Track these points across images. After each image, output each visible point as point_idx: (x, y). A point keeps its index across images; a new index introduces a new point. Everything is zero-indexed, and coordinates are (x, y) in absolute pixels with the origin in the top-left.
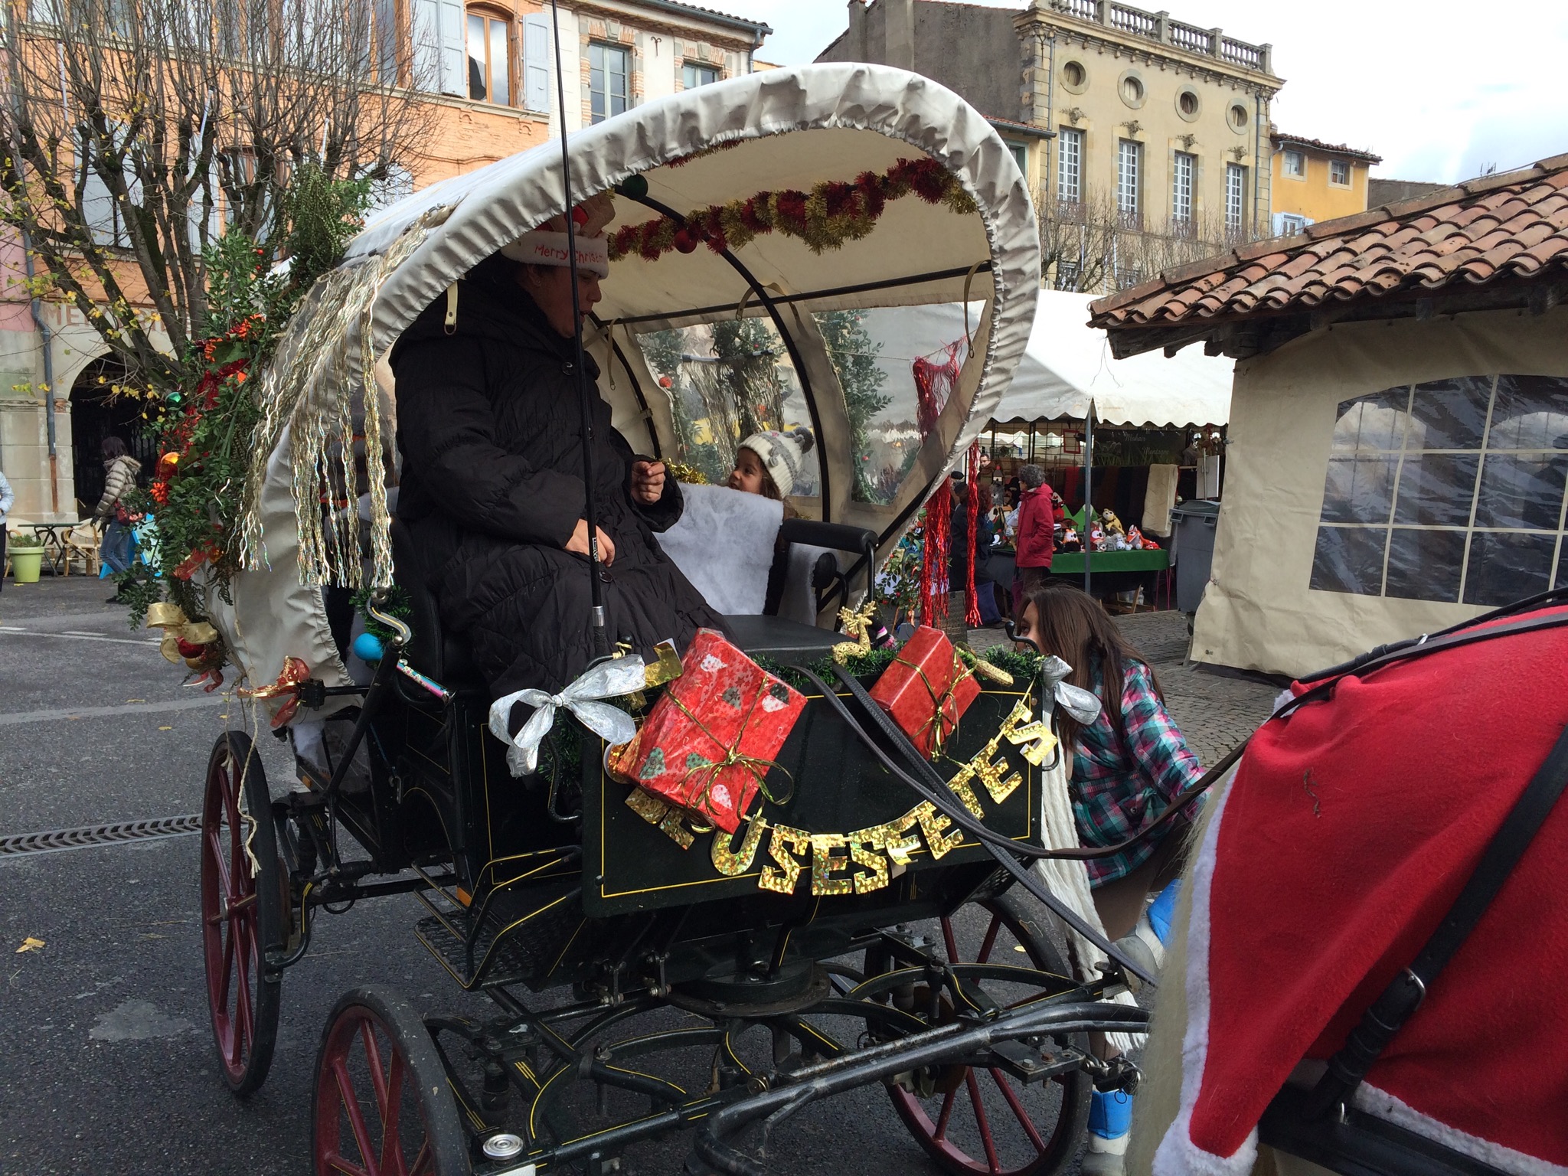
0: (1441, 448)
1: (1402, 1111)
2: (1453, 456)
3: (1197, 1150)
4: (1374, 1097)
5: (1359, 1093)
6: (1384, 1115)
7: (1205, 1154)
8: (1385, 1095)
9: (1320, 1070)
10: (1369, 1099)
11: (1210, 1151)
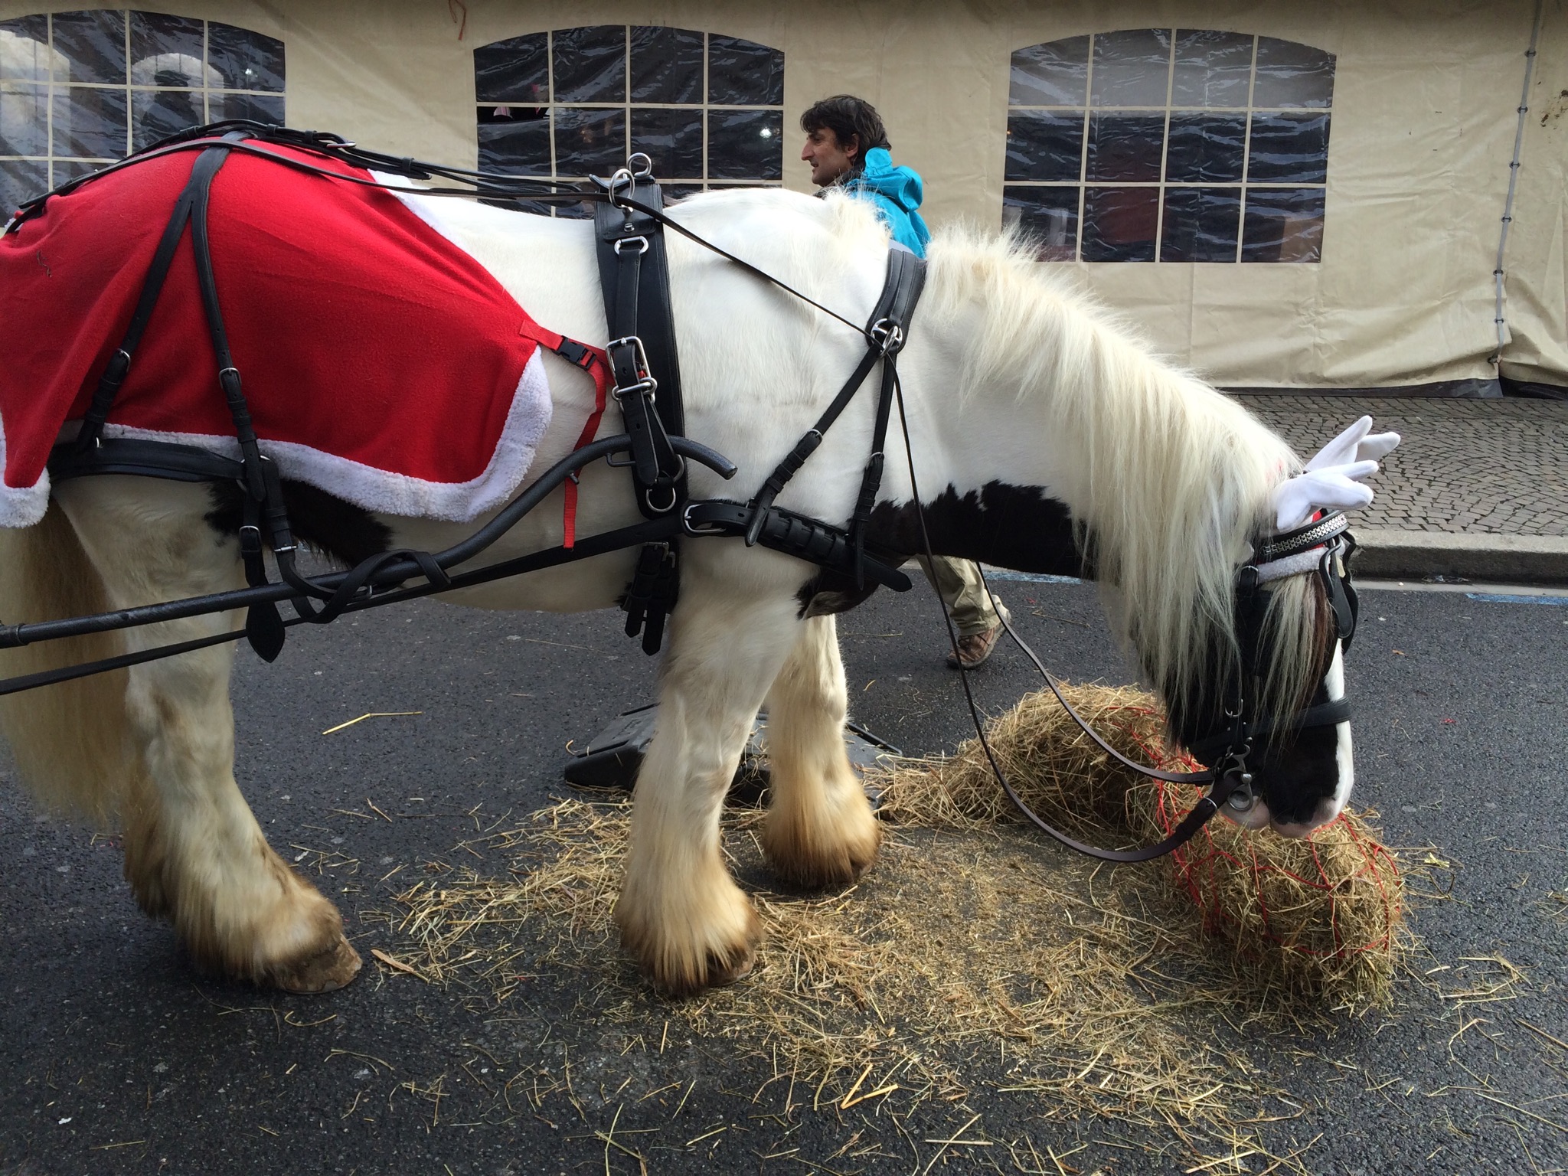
0: (89, 82)
1: (130, 431)
2: (102, 90)
3: (12, 489)
4: (114, 430)
5: (104, 431)
6: (121, 437)
7: (17, 489)
8: (119, 426)
9: (79, 426)
10: (110, 431)
11: (20, 487)
